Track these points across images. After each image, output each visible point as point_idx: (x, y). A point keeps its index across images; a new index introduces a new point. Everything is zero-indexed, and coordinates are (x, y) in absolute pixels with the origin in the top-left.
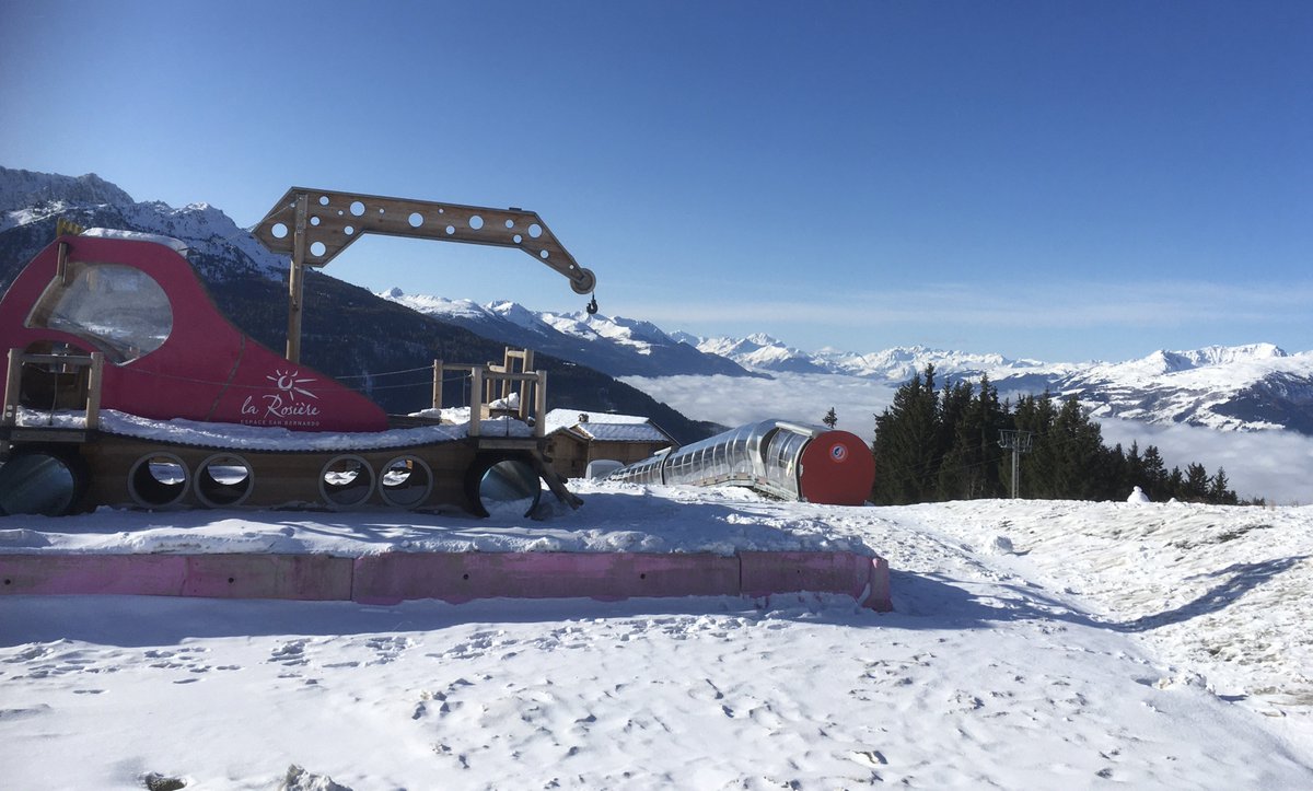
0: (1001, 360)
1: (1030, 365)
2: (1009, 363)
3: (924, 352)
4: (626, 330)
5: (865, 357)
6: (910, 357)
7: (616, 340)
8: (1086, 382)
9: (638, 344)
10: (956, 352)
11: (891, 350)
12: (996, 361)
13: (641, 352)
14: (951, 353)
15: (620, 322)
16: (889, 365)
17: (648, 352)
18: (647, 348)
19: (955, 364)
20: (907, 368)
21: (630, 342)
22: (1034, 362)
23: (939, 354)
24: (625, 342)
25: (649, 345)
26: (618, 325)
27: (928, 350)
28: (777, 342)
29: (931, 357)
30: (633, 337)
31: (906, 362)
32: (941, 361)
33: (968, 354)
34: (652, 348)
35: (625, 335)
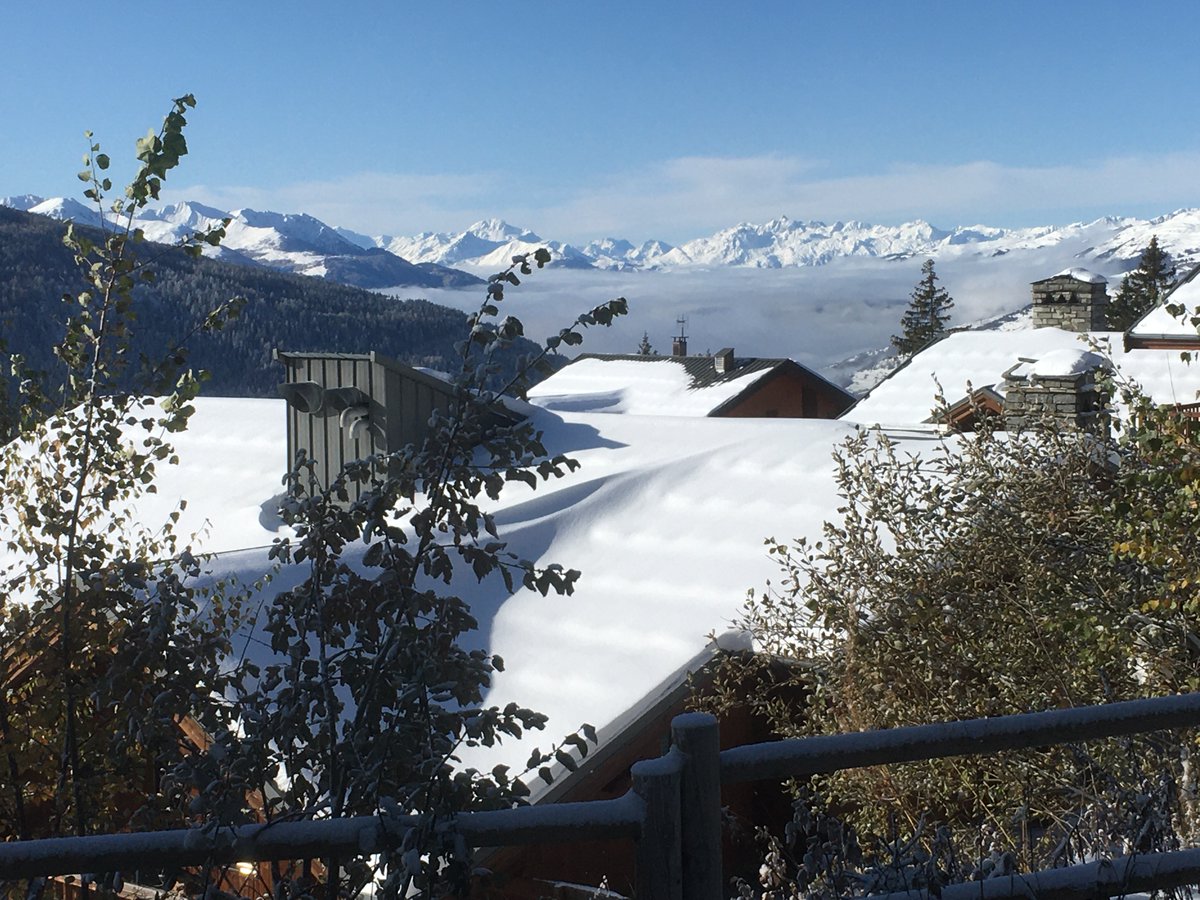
0: (928, 232)
1: (982, 238)
2: (943, 235)
3: (791, 229)
4: (270, 233)
5: (686, 249)
6: (766, 240)
7: (253, 253)
8: (1117, 255)
9: (297, 257)
10: (848, 225)
11: (735, 231)
12: (920, 235)
13: (310, 272)
14: (839, 227)
15: (255, 219)
16: (730, 258)
17: (322, 271)
18: (318, 264)
19: (849, 247)
20: (764, 261)
21: (281, 256)
22: (987, 231)
23: (818, 231)
24: (273, 255)
25: (320, 258)
26: (249, 224)
27: (797, 225)
28: (525, 233)
29: (805, 236)
30: (287, 246)
31: (760, 251)
32: (823, 243)
33: (869, 227)
34: (327, 263)
35: (267, 242)
